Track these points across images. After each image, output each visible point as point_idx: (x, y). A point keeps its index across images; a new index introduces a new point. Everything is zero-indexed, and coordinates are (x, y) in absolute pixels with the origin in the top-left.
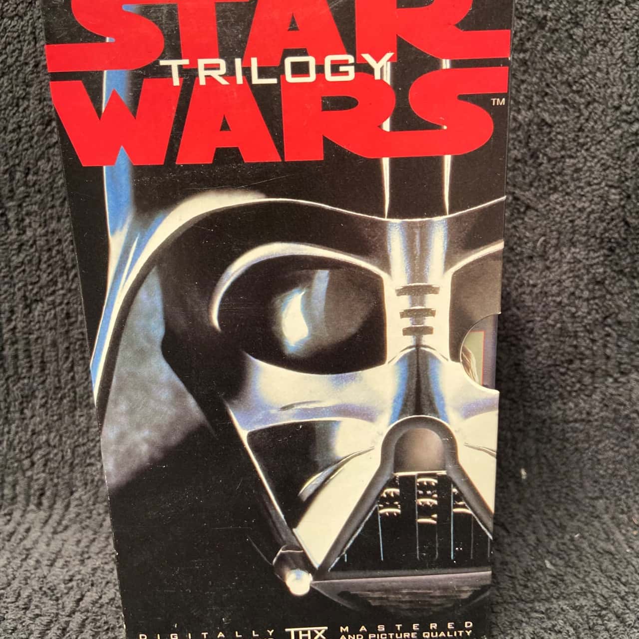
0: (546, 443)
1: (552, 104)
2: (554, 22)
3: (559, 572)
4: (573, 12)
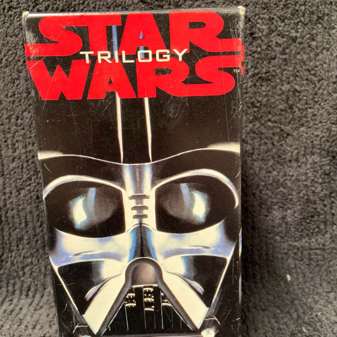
0: (300, 261)
1: (300, 81)
2: (301, 39)
3: (310, 334)
4: (311, 33)
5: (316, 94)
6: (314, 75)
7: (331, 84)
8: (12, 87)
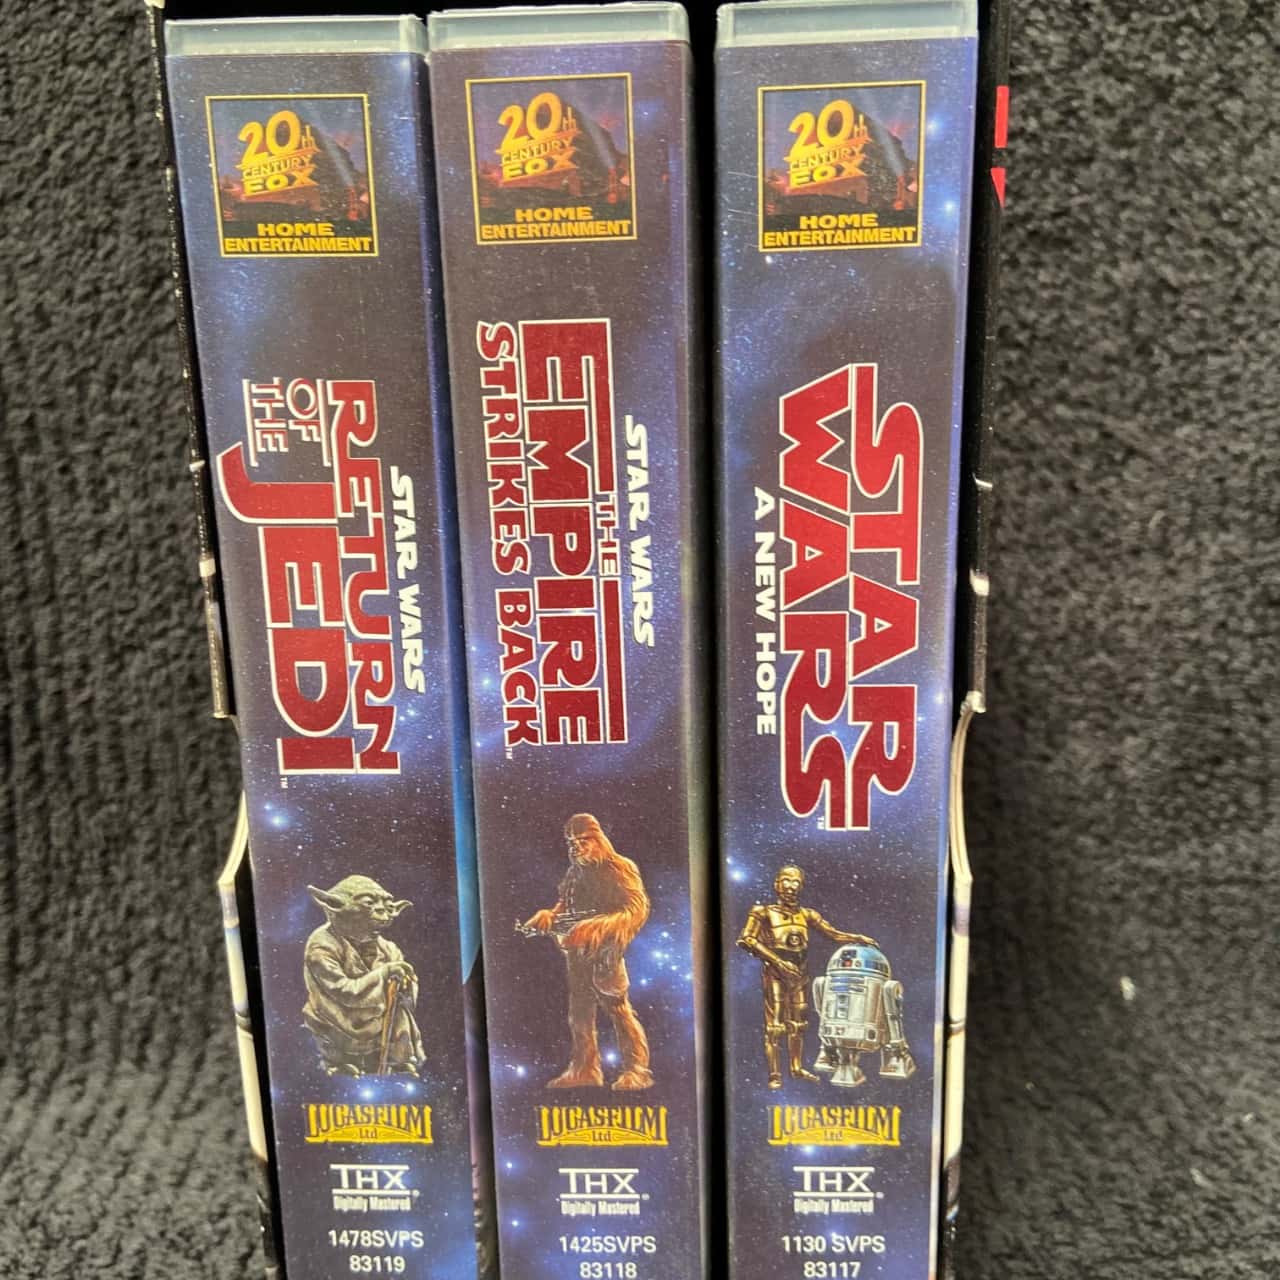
0: (1169, 926)
1: (1181, 248)
2: (1189, 88)
3: (1222, 1194)
4: (1225, 68)
5: (1238, 298)
6: (1232, 225)
8: (88, 263)
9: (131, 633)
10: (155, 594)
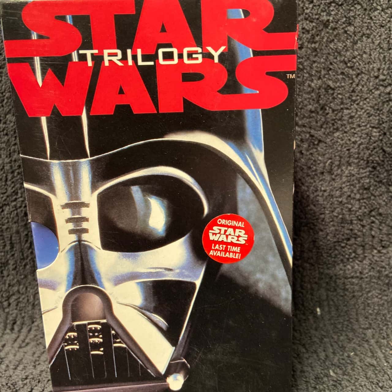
0: (333, 292)
1: (334, 75)
2: (335, 23)
3: (339, 379)
4: (347, 16)
5: (353, 91)
6: (351, 67)
7: (372, 79)
9: (5, 200)
10: (13, 187)
